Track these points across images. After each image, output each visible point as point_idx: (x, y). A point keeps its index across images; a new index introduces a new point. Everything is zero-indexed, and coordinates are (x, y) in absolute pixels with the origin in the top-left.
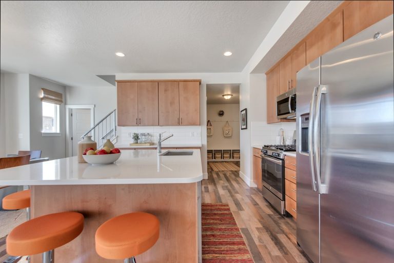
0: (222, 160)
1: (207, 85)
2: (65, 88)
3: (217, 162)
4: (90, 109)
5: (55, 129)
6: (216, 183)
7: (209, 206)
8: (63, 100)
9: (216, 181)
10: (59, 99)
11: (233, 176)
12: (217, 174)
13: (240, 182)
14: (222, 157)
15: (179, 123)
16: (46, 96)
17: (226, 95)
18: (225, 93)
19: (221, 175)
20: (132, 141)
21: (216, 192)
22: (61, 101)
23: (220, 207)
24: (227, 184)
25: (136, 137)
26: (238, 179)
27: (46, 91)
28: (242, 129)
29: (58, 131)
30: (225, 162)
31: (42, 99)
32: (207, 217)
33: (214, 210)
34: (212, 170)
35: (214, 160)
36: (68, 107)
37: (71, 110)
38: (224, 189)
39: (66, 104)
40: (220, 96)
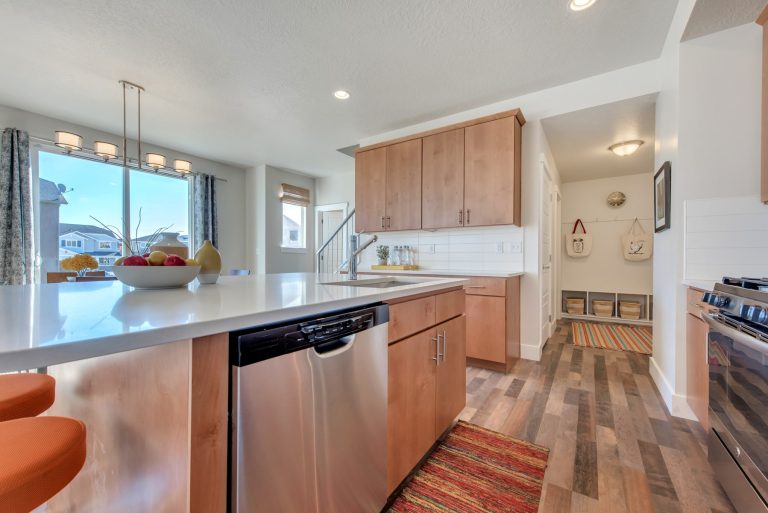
0: (616, 319)
1: (543, 122)
2: (314, 180)
3: (597, 323)
4: (342, 211)
5: (301, 243)
6: (556, 376)
7: (485, 437)
8: (311, 199)
9: (559, 370)
10: (305, 198)
11: (626, 368)
12: (578, 354)
13: (641, 391)
14: (616, 311)
15: (464, 220)
16: (287, 194)
17: (620, 144)
18: (619, 139)
19: (588, 359)
20: (377, 261)
21: (538, 402)
22: (308, 201)
23: (514, 454)
24: (589, 387)
25: (384, 254)
26: (638, 379)
27: (286, 187)
28: (657, 230)
29: (305, 247)
30: (624, 325)
31: (282, 199)
32: (452, 474)
33: (492, 456)
34: (569, 339)
35: (589, 317)
36: (319, 209)
37: (321, 214)
38: (567, 400)
39: (315, 205)
40: (602, 151)
